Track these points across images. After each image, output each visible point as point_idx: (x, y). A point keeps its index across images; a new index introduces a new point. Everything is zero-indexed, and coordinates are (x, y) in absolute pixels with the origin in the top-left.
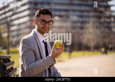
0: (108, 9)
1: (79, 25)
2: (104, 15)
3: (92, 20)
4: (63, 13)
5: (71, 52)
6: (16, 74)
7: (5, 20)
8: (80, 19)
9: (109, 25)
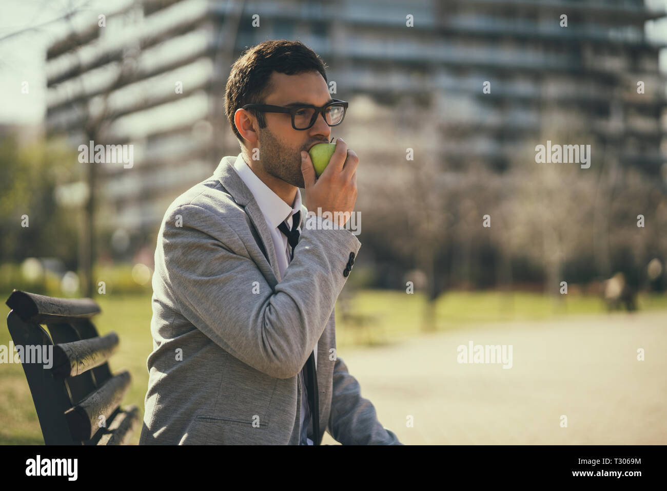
0: (648, 64)
1: (482, 146)
2: (626, 96)
3: (557, 121)
4: (397, 81)
5: (434, 293)
6: (127, 407)
7: (75, 114)
8: (492, 118)
9: (651, 154)
